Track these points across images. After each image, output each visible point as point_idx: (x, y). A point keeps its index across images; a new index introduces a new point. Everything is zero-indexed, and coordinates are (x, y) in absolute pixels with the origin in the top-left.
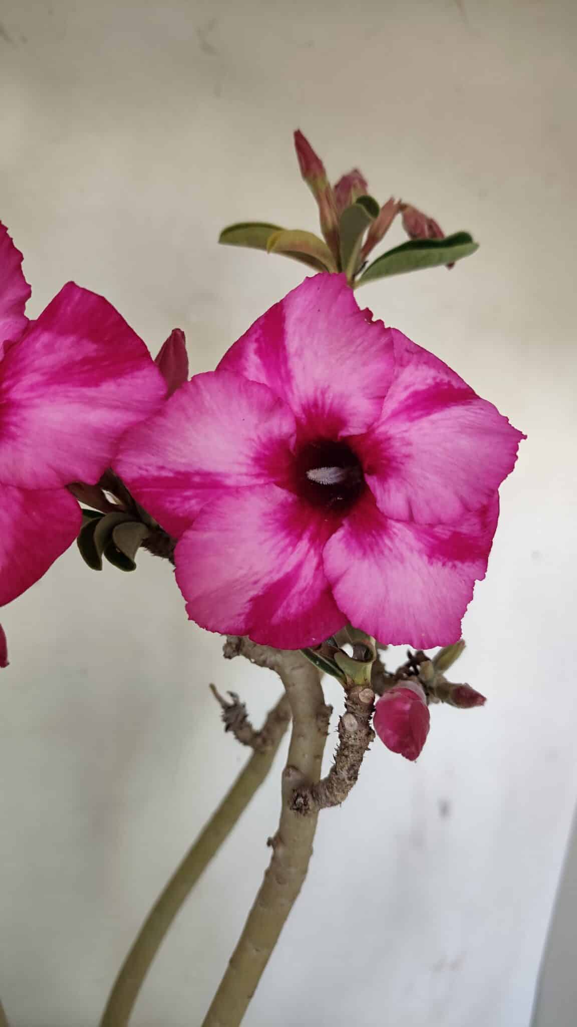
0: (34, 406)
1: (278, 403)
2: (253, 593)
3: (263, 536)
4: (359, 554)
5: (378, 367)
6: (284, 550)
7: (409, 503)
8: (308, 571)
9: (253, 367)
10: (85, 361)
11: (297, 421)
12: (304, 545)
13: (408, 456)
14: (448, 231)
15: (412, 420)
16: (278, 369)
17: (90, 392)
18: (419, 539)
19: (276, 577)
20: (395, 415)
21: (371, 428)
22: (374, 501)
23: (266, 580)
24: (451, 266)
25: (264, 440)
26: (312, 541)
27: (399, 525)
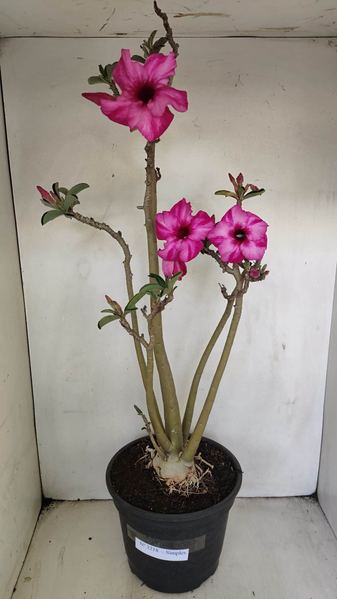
0: (197, 229)
1: (232, 225)
2: (229, 254)
3: (230, 245)
4: (246, 247)
5: (246, 218)
6: (234, 247)
7: (253, 238)
8: (238, 250)
9: (227, 219)
10: (203, 221)
11: (235, 227)
12: (237, 246)
13: (252, 231)
14: (260, 189)
15: (252, 225)
16: (231, 220)
17: (204, 226)
18: (255, 243)
19: (233, 251)
20: (249, 225)
21: (246, 227)
22: (247, 238)
23: (231, 252)
24: (260, 195)
25: (230, 230)
26: (238, 245)
27: (252, 241)
